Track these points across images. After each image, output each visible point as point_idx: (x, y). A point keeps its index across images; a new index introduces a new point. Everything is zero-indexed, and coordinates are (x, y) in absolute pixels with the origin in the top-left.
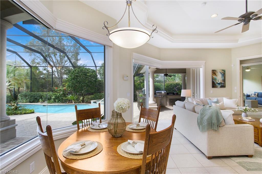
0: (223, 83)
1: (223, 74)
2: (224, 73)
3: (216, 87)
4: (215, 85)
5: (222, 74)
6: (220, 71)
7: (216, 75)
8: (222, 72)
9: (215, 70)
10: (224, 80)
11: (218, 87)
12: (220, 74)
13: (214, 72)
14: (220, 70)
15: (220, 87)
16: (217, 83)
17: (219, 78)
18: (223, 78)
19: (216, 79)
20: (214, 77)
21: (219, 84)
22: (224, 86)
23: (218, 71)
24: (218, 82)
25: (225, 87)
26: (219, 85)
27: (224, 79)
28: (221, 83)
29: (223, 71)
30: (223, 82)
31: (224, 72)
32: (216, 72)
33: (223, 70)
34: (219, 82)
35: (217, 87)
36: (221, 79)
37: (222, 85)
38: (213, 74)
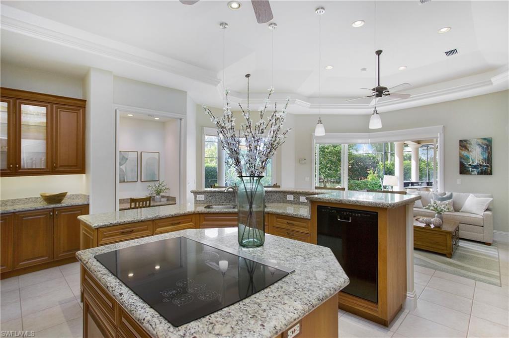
0: (487, 166)
1: (485, 147)
2: (488, 146)
3: (467, 174)
4: (465, 170)
5: (483, 147)
6: (479, 141)
7: (468, 150)
8: (482, 143)
9: (465, 141)
10: (489, 160)
11: (473, 173)
12: (478, 146)
13: (464, 145)
14: (477, 139)
15: (478, 174)
16: (470, 165)
17: (476, 156)
18: (486, 156)
19: (468, 158)
20: (465, 153)
21: (475, 167)
22: (489, 170)
23: (472, 143)
24: (473, 163)
25: (491, 173)
26: (475, 170)
27: (488, 157)
28: (481, 165)
29: (485, 142)
30: (485, 164)
31: (487, 143)
32: (467, 143)
33: (485, 139)
34: (475, 164)
35: (471, 174)
36: (481, 157)
37: (482, 170)
38: (461, 148)
